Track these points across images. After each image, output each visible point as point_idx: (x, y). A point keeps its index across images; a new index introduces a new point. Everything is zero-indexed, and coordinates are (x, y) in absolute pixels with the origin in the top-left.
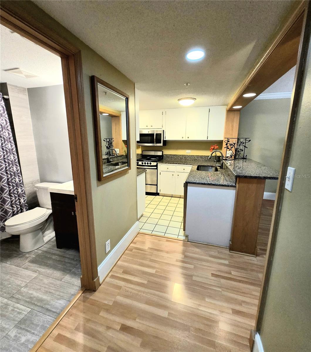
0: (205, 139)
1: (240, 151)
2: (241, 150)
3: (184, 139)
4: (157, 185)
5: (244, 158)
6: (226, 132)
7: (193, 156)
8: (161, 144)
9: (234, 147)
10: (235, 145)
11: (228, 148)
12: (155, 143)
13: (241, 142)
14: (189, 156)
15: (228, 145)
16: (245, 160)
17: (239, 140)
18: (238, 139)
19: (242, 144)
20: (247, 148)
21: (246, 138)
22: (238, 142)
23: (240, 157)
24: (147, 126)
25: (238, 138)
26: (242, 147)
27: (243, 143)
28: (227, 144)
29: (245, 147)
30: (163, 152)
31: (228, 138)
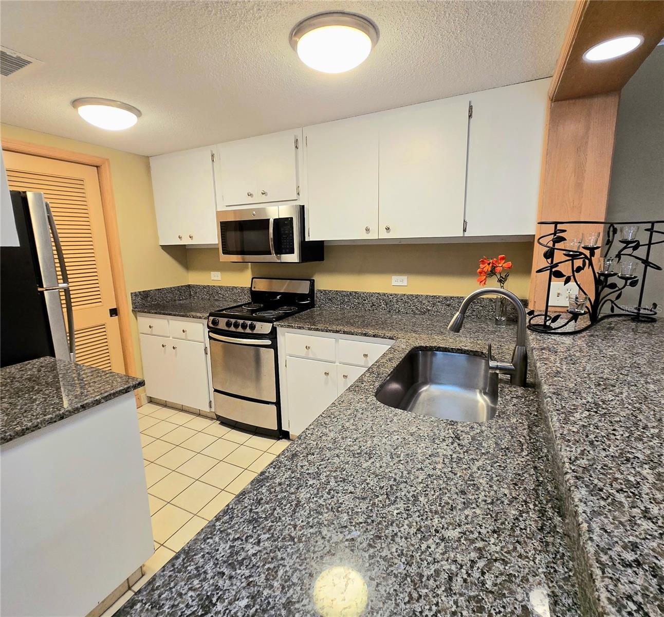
0: (453, 231)
1: (620, 283)
2: (626, 279)
3: (373, 236)
4: (278, 404)
5: (637, 318)
6: (548, 195)
7: (417, 296)
8: (294, 258)
9: (591, 264)
10: (592, 254)
11: (559, 275)
12: (273, 252)
13: (627, 242)
14: (401, 298)
15: (559, 256)
16: (643, 327)
17: (615, 231)
18: (611, 228)
19: (629, 251)
20: (659, 268)
21: (653, 223)
22: (609, 243)
23: (617, 311)
24: (250, 195)
25: (612, 225)
26: (629, 266)
27: (635, 248)
28: (549, 255)
29: (646, 263)
30: (312, 283)
31: (556, 223)
